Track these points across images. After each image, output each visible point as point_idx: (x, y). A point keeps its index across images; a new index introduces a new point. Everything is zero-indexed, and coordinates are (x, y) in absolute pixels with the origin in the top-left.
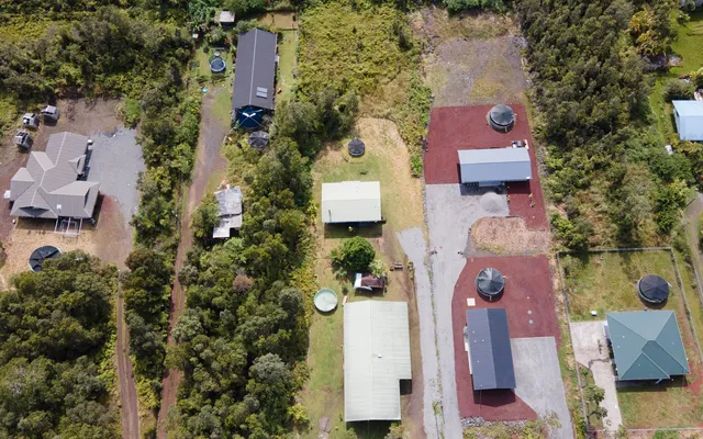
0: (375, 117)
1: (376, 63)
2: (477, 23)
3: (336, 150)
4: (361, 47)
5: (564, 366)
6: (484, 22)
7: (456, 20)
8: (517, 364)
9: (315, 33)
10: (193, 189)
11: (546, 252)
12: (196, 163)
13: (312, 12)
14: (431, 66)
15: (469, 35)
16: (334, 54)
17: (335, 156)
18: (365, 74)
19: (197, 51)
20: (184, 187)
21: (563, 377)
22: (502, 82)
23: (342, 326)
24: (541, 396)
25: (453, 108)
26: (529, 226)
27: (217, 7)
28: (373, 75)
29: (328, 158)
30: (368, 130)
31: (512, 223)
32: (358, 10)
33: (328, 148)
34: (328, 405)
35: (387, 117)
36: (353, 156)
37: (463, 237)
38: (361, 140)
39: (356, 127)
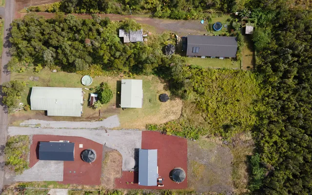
0: (182, 108)
1: (215, 112)
2: (242, 171)
3: (164, 88)
4: (226, 104)
5: (50, 183)
6: (243, 176)
7: (245, 159)
8: (53, 162)
9: (238, 79)
10: (148, 19)
11: (103, 185)
12: (161, 19)
13: (252, 77)
14: (214, 141)
15: (235, 165)
16: (222, 89)
17: (160, 87)
18: (208, 105)
19: (229, 15)
20: (150, 14)
21: (45, 182)
22: (202, 179)
23: (76, 87)
24: (38, 170)
25: (187, 150)
26: (116, 180)
27: (257, 24)
28: (207, 109)
29: (159, 84)
30: (175, 104)
31: (118, 172)
32: (253, 104)
33: (165, 84)
34: (44, 80)
35: (181, 115)
36: (160, 96)
37: (113, 147)
38: (169, 100)
39: (177, 99)
